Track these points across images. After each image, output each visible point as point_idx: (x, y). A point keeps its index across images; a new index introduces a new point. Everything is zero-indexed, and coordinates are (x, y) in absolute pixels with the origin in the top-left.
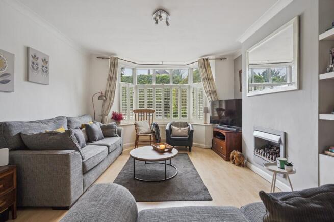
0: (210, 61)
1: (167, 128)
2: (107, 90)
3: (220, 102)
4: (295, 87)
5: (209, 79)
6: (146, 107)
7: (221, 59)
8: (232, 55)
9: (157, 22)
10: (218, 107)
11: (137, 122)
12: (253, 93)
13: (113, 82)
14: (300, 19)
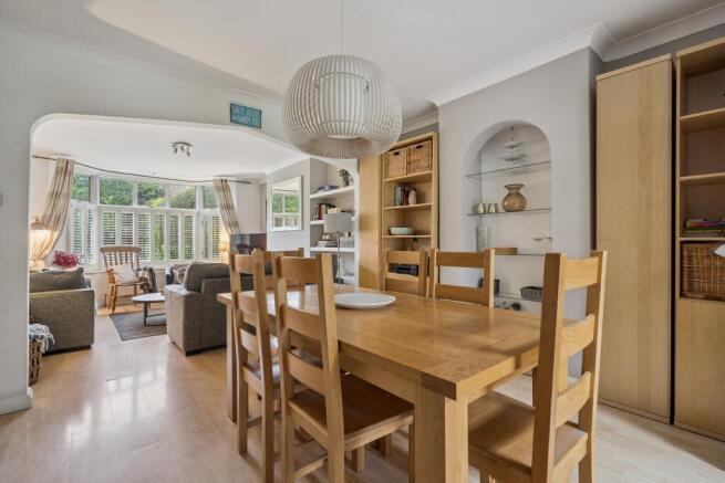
0: (230, 183)
1: (167, 272)
2: (49, 213)
3: (242, 236)
4: (298, 227)
5: (228, 207)
6: (118, 243)
7: (245, 182)
8: (257, 180)
9: (176, 151)
10: (239, 242)
11: (114, 267)
12: (276, 229)
13: (61, 202)
14: (302, 178)
